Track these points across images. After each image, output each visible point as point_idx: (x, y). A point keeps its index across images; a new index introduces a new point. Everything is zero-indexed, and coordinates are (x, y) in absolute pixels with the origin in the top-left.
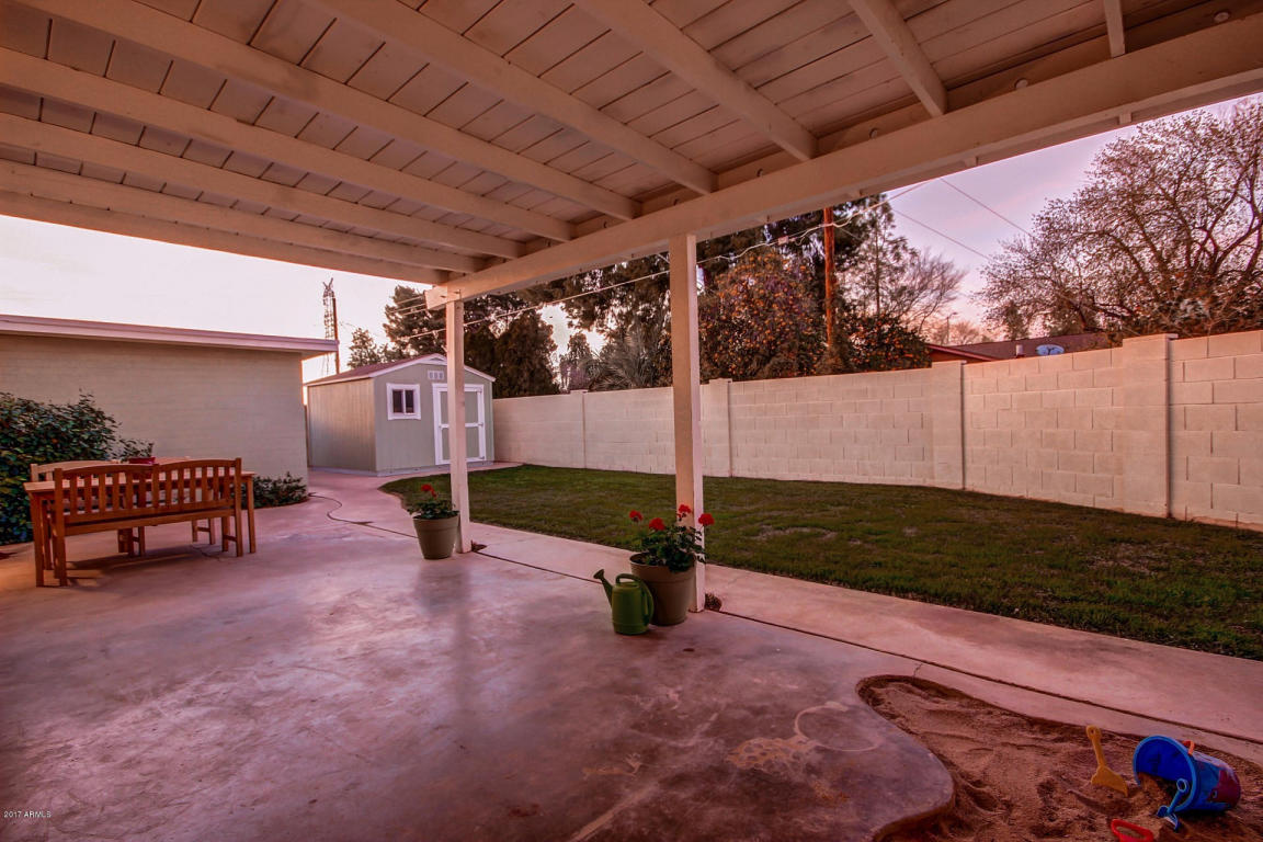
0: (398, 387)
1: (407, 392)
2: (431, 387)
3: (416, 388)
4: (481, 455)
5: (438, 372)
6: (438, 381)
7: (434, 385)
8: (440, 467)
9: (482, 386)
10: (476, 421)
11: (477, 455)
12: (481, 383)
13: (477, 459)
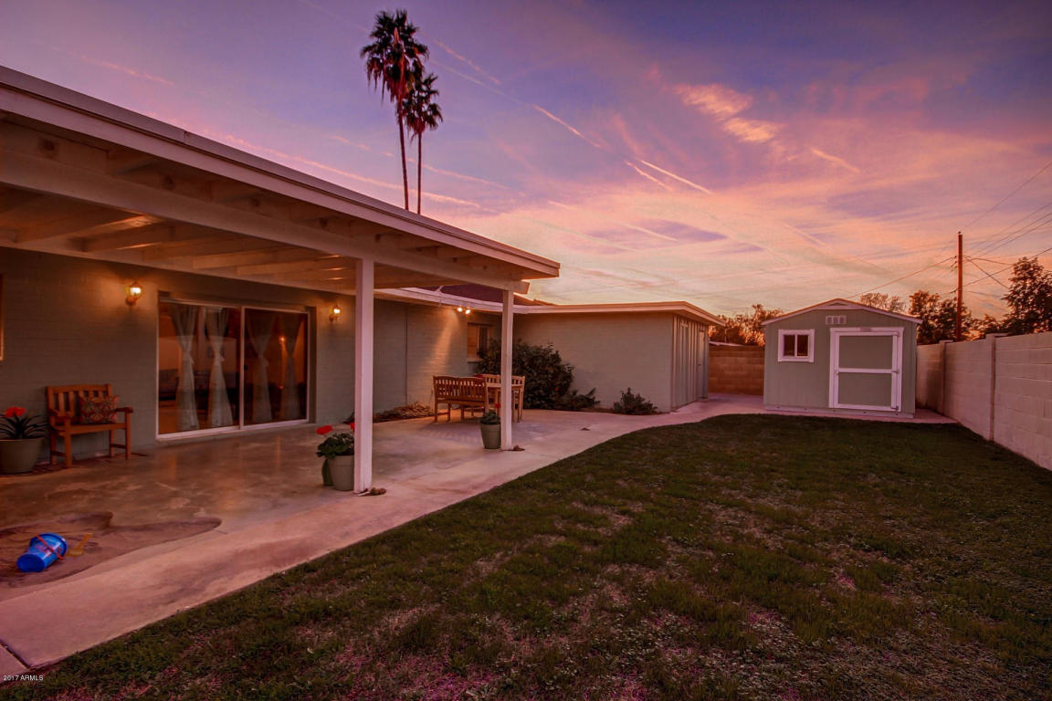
0: (790, 332)
1: (799, 336)
2: (829, 333)
3: (811, 333)
4: (893, 405)
5: (839, 317)
6: (838, 326)
7: (832, 330)
8: (834, 410)
9: (901, 330)
10: (890, 366)
11: (888, 403)
12: (899, 326)
13: (888, 409)
